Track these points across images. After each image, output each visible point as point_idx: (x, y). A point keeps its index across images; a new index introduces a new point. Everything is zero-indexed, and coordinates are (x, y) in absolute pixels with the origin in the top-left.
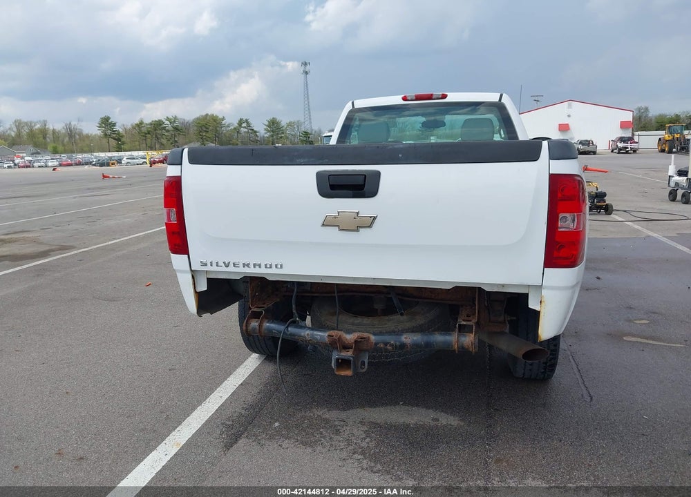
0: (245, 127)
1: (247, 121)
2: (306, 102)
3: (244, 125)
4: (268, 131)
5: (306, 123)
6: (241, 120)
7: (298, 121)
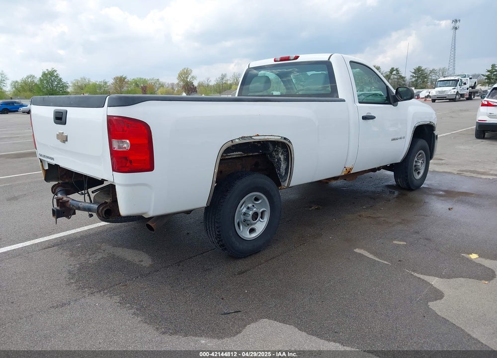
0: (394, 75)
1: (397, 70)
2: (453, 53)
3: (394, 72)
4: (414, 77)
5: (451, 69)
6: (392, 69)
7: (443, 69)
